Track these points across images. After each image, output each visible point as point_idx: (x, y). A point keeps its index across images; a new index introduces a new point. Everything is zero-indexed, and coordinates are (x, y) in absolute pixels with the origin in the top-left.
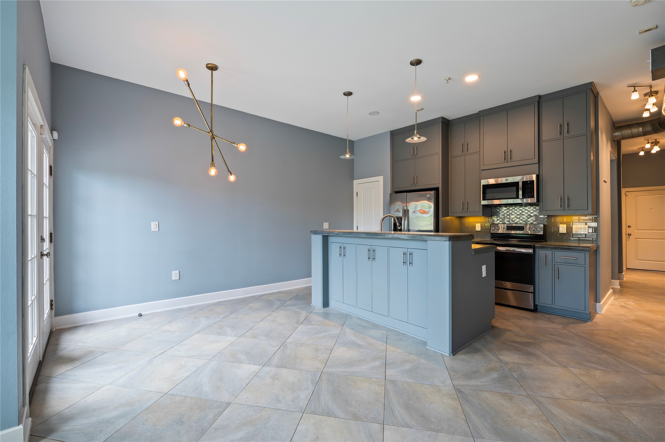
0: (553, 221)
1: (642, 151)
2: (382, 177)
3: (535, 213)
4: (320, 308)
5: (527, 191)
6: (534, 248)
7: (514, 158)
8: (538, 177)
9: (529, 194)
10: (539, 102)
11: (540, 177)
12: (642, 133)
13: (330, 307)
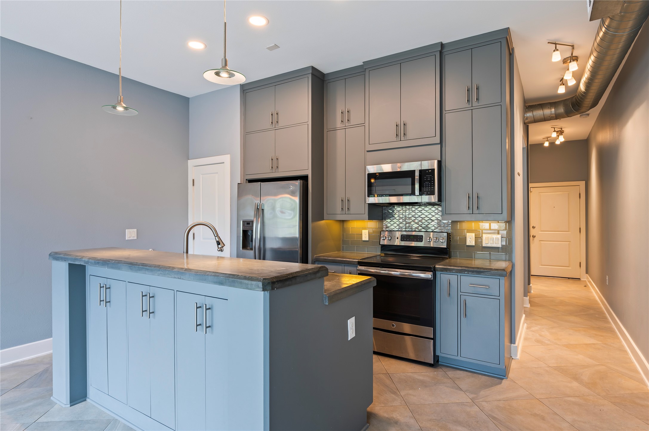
0: (458, 228)
1: (546, 141)
2: (229, 155)
3: (437, 216)
4: (64, 406)
5: (426, 185)
6: (434, 271)
7: (410, 135)
8: (440, 163)
9: (428, 189)
10: (441, 53)
11: (443, 164)
12: (554, 115)
13: (88, 400)
